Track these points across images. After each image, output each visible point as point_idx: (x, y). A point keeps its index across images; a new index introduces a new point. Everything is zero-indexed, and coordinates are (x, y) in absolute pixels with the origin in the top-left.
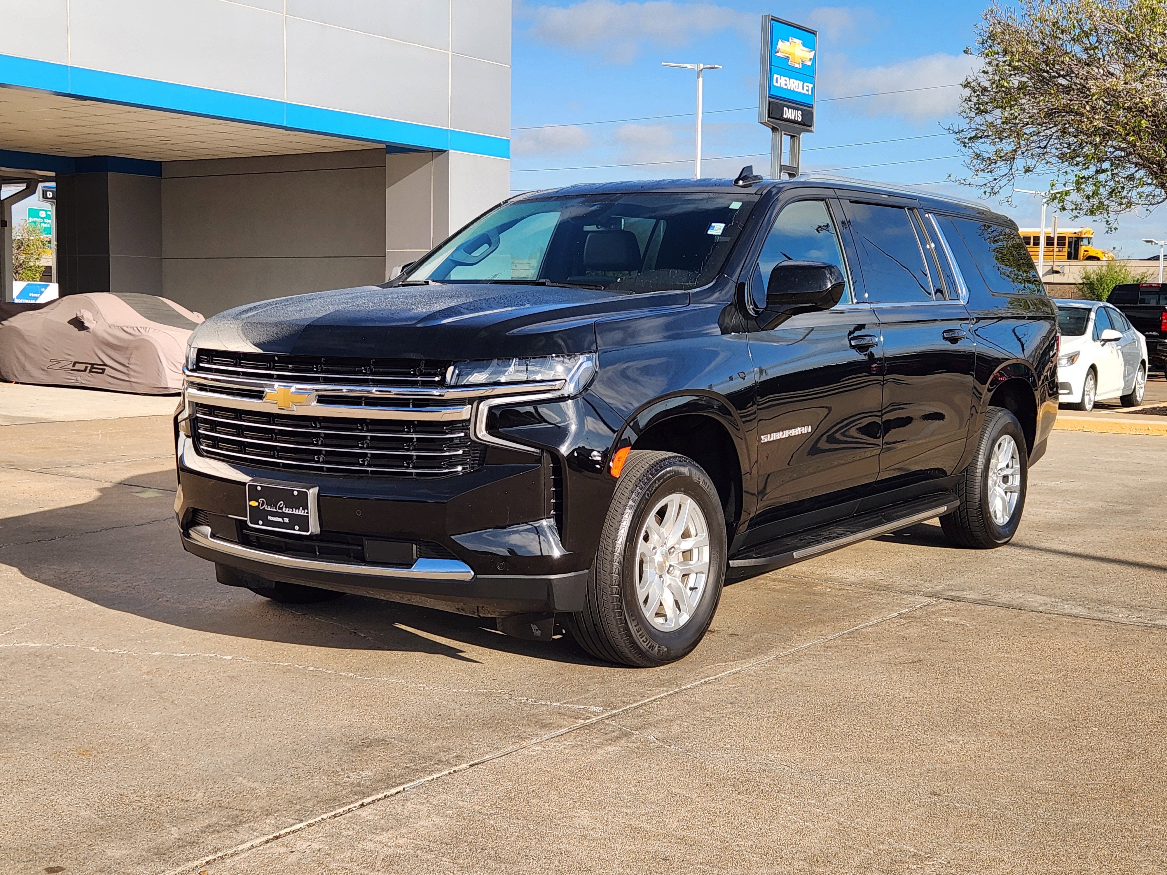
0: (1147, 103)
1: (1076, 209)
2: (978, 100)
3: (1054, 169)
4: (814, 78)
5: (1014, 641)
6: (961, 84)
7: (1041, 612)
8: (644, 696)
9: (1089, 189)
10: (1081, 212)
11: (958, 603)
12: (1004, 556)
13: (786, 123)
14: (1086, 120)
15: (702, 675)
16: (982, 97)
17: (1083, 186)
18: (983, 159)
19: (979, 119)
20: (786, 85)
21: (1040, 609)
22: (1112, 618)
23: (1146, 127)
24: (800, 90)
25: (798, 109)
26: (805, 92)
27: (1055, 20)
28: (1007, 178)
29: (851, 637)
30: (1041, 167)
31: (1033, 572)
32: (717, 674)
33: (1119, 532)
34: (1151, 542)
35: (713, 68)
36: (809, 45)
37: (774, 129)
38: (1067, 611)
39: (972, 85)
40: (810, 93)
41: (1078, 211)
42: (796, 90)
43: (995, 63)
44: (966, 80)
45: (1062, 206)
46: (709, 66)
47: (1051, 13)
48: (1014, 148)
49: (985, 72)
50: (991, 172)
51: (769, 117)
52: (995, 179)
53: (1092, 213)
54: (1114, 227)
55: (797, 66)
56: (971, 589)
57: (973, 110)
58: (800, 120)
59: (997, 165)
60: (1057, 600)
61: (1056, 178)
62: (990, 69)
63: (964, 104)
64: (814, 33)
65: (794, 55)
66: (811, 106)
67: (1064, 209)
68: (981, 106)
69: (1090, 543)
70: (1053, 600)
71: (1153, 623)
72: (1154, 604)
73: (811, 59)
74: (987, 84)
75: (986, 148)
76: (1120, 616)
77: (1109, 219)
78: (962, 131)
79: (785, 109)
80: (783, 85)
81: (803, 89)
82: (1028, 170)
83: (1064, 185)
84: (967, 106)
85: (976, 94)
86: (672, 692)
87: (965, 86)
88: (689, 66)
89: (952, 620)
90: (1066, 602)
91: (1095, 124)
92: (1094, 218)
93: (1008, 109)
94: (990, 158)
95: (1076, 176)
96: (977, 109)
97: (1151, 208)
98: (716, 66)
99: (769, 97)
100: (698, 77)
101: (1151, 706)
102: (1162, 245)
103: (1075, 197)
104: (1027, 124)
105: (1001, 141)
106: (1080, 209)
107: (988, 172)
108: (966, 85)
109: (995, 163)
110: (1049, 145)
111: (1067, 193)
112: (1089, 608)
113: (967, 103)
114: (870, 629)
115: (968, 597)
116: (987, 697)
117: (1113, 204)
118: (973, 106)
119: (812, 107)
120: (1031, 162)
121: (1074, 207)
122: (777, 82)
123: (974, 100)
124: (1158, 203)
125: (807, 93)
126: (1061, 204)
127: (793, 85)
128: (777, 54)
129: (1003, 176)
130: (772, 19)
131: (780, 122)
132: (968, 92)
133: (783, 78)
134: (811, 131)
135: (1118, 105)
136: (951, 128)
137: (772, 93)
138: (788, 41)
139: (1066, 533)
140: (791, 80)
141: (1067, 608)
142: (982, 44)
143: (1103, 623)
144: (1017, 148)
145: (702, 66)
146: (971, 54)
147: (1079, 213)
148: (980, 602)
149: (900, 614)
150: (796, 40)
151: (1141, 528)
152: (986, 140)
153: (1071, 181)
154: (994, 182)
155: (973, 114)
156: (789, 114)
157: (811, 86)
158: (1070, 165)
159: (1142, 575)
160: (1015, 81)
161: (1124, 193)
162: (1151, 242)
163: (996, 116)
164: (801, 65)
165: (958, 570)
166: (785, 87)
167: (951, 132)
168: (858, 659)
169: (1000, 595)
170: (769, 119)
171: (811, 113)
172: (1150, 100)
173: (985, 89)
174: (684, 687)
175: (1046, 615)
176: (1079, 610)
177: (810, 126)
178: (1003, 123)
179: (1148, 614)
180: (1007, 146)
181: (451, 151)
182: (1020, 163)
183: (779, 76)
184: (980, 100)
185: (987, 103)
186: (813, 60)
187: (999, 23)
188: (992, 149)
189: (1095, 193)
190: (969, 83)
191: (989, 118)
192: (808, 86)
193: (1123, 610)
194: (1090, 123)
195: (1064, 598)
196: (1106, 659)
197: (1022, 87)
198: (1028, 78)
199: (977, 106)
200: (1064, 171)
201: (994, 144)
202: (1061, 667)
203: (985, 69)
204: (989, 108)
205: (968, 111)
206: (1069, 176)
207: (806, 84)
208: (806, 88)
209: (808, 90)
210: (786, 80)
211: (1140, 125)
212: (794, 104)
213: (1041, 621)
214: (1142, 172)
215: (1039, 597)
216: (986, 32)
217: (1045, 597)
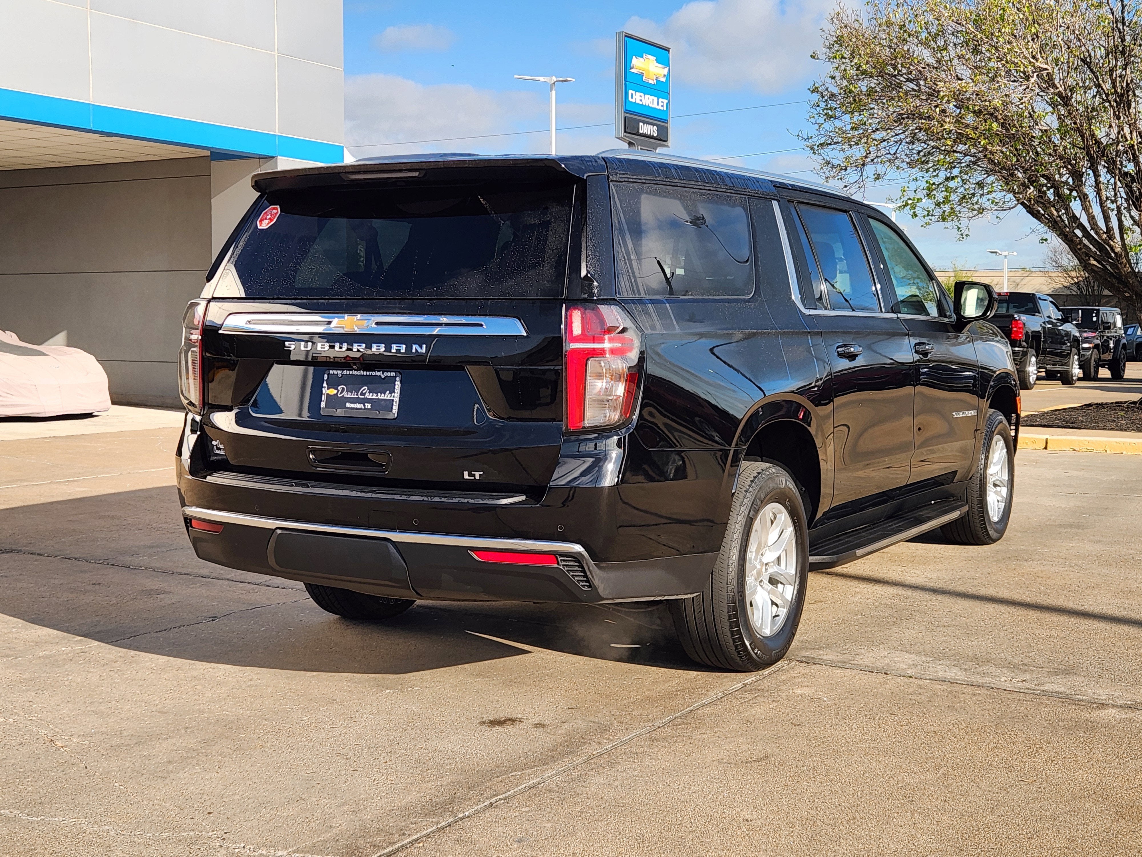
0: (998, 105)
1: (928, 215)
2: (827, 105)
3: (905, 174)
4: (669, 93)
5: (881, 722)
6: (809, 89)
7: (911, 677)
8: (404, 834)
9: (940, 196)
10: (933, 218)
11: (813, 667)
12: (865, 600)
13: (642, 138)
14: (936, 123)
15: (489, 793)
16: (830, 102)
17: (935, 192)
18: (833, 165)
19: (828, 126)
20: (641, 100)
21: (910, 672)
22: (995, 682)
23: (996, 131)
24: (655, 106)
25: (653, 125)
26: (660, 107)
27: (902, 23)
28: (858, 185)
29: (683, 723)
30: (891, 173)
31: (899, 621)
32: (508, 791)
33: (990, 565)
34: (1026, 576)
35: (565, 81)
36: (664, 62)
37: (630, 144)
38: (941, 674)
39: (820, 89)
40: (665, 109)
41: (930, 217)
42: (651, 105)
43: (843, 67)
44: (814, 85)
45: (914, 212)
46: (561, 79)
47: (897, 16)
48: (865, 154)
49: (833, 78)
50: (841, 179)
51: (625, 132)
52: (846, 186)
53: (944, 219)
54: (965, 234)
55: (651, 82)
56: (828, 646)
57: (822, 116)
58: (655, 135)
59: (848, 172)
60: (928, 659)
61: (907, 185)
62: (838, 75)
63: (812, 110)
64: (667, 50)
65: (649, 71)
66: (666, 121)
67: (915, 215)
68: (830, 111)
69: (959, 579)
70: (924, 659)
71: (1042, 688)
72: (1039, 661)
73: (665, 75)
74: (835, 91)
75: (835, 154)
76: (1002, 680)
77: (960, 226)
78: (811, 137)
79: (641, 124)
80: (638, 101)
81: (658, 104)
82: (878, 177)
83: (915, 191)
84: (816, 112)
85: (824, 100)
86: (443, 823)
87: (813, 91)
88: (542, 79)
89: (805, 691)
90: (938, 662)
91: (946, 127)
92: (946, 224)
93: (856, 114)
94: (840, 165)
95: (927, 182)
96: (826, 114)
97: (1001, 214)
98: (568, 79)
99: (624, 112)
100: (551, 90)
101: (1056, 822)
102: (1006, 256)
103: (927, 203)
104: (877, 129)
105: (851, 147)
106: (932, 215)
107: (838, 179)
108: (815, 90)
109: (846, 170)
110: (898, 152)
111: (919, 200)
112: (965, 670)
113: (816, 109)
114: (707, 710)
115: (825, 657)
116: (850, 815)
117: (965, 210)
118: (821, 112)
119: (667, 123)
120: (881, 169)
121: (926, 213)
122: (632, 98)
123: (823, 105)
124: (1010, 208)
125: (662, 108)
126: (912, 211)
127: (648, 101)
128: (631, 70)
129: (853, 183)
130: (626, 36)
131: (636, 137)
132: (816, 96)
133: (638, 94)
134: (667, 146)
135: (968, 107)
136: (800, 135)
137: (627, 108)
138: (642, 57)
139: (931, 567)
140: (646, 96)
141: (941, 670)
142: (829, 48)
143: (983, 691)
144: (867, 154)
145: (554, 79)
146: (818, 59)
147: (931, 220)
148: (840, 664)
149: (745, 685)
150: (649, 57)
151: (1013, 559)
152: (835, 146)
153: (921, 188)
154: (845, 189)
155: (821, 120)
156: (645, 129)
157: (666, 101)
158: (921, 169)
159: (1021, 621)
160: (863, 86)
161: (975, 199)
162: (996, 253)
163: (845, 121)
164: (655, 81)
165: (813, 620)
166: (641, 103)
167: (800, 138)
168: (690, 758)
169: (862, 654)
170: (625, 134)
171: (667, 129)
172: (1000, 102)
173: (833, 95)
174: (461, 815)
175: (918, 682)
176: (954, 673)
177: (666, 141)
178: (852, 129)
179: (1035, 676)
180: (858, 152)
181: (279, 157)
182: (870, 170)
183: (634, 92)
184: (829, 106)
185: (836, 108)
186: (668, 76)
187: (846, 27)
188: (842, 156)
189: (946, 200)
190: (817, 88)
191: (838, 123)
192: (662, 102)
193: (1005, 670)
194: (941, 126)
195: (935, 656)
196: (992, 745)
197: (871, 92)
198: (875, 84)
199: (825, 111)
200: (914, 177)
201: (843, 150)
202: (939, 761)
203: (832, 73)
204: (838, 114)
205: (816, 116)
206: (919, 183)
207: (660, 100)
208: (660, 104)
209: (662, 106)
210: (641, 96)
211: (990, 129)
212: (650, 119)
213: (911, 690)
214: (991, 178)
215: (907, 655)
216: (832, 36)
217: (914, 655)
